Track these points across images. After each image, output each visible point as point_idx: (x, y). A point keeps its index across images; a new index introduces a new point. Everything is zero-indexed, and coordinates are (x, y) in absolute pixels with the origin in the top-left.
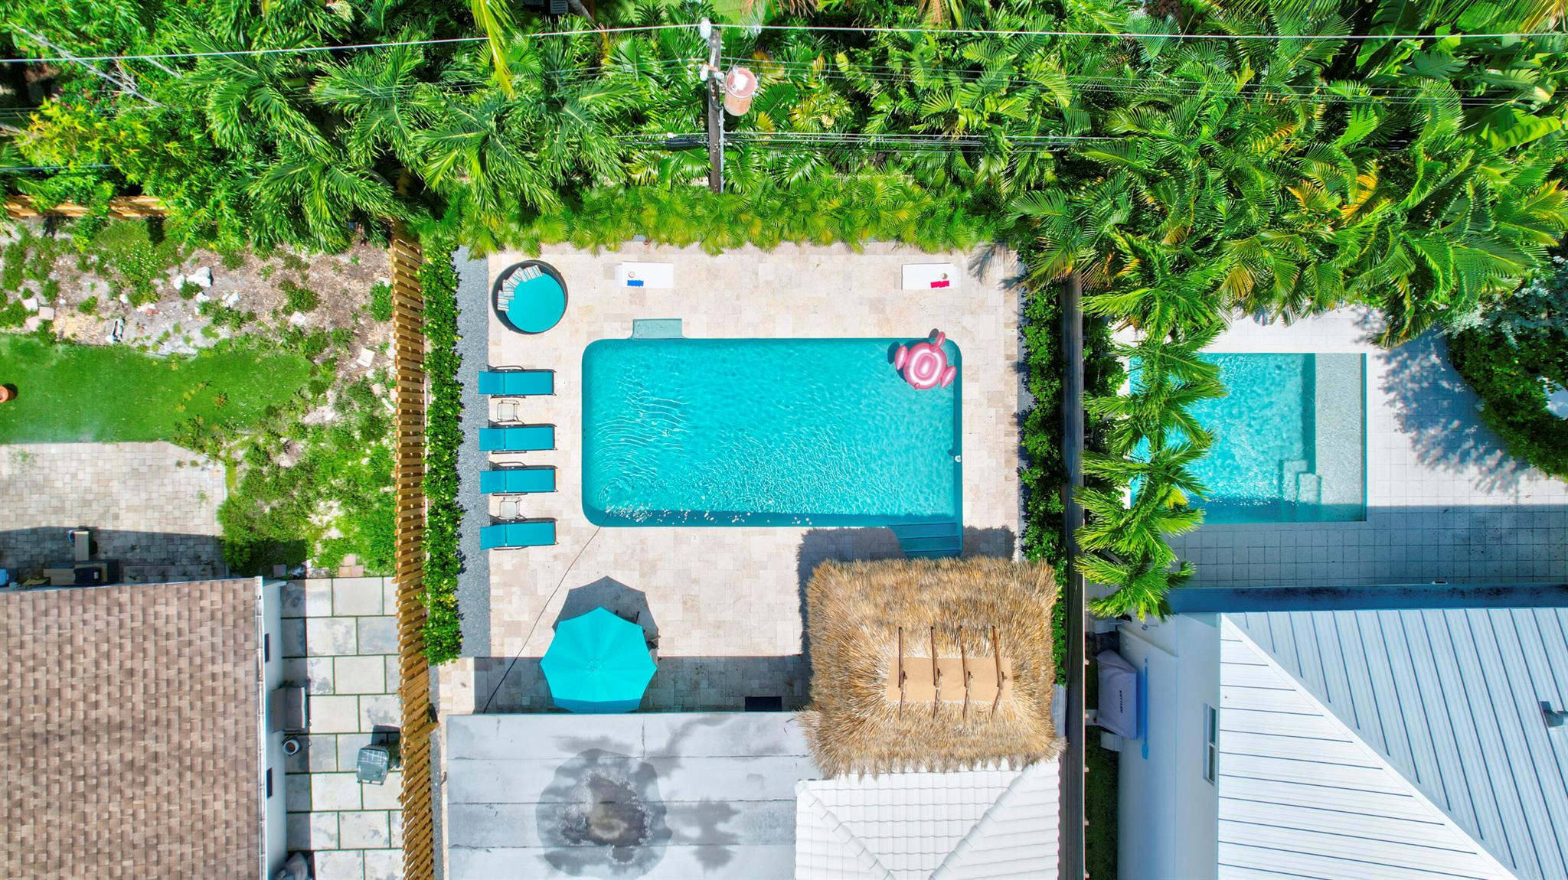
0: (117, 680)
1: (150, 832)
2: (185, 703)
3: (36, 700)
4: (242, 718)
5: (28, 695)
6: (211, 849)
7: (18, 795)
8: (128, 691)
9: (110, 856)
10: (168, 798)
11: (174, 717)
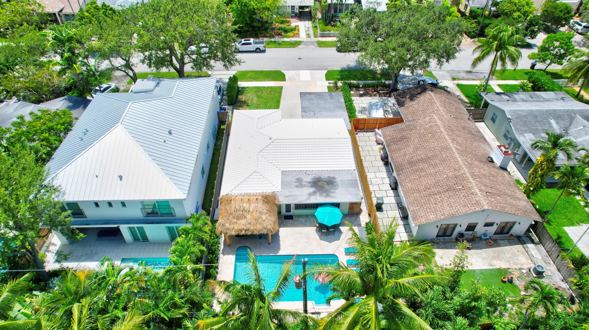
0: (438, 202)
1: (421, 179)
2: (422, 200)
3: (452, 196)
4: (409, 200)
5: (454, 197)
6: (408, 178)
7: (448, 181)
8: (435, 201)
9: (427, 175)
10: (420, 185)
11: (423, 198)
